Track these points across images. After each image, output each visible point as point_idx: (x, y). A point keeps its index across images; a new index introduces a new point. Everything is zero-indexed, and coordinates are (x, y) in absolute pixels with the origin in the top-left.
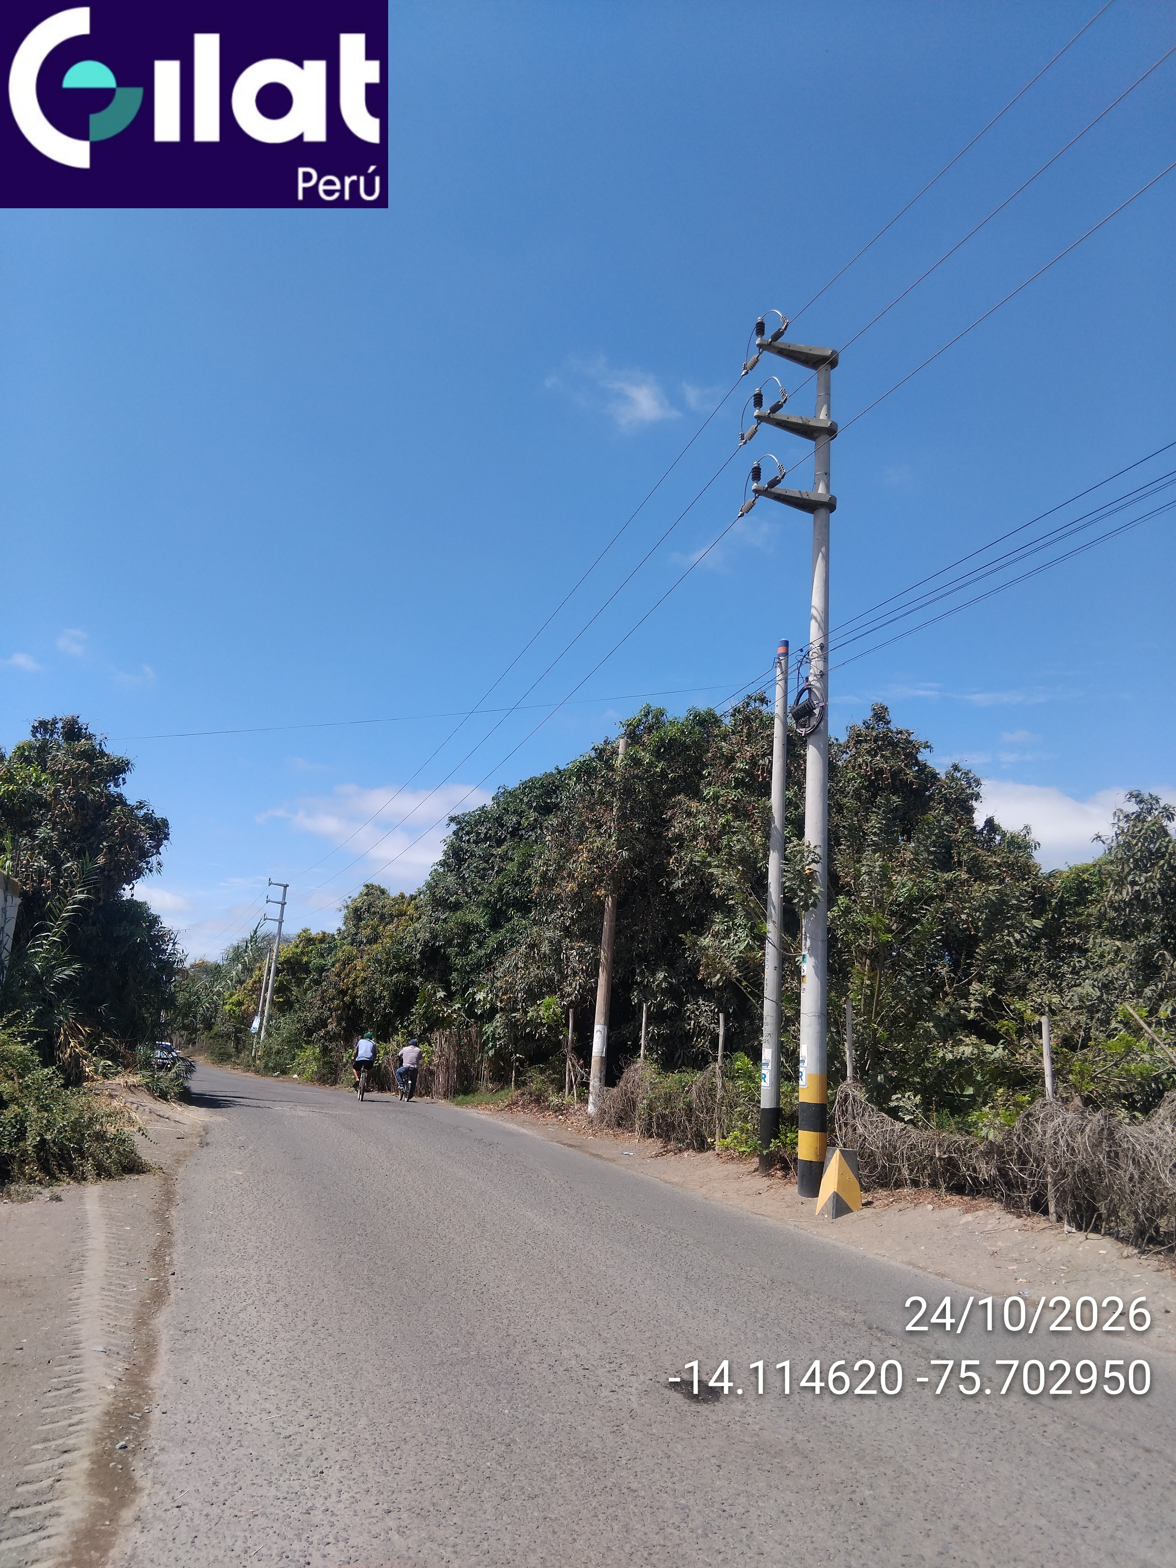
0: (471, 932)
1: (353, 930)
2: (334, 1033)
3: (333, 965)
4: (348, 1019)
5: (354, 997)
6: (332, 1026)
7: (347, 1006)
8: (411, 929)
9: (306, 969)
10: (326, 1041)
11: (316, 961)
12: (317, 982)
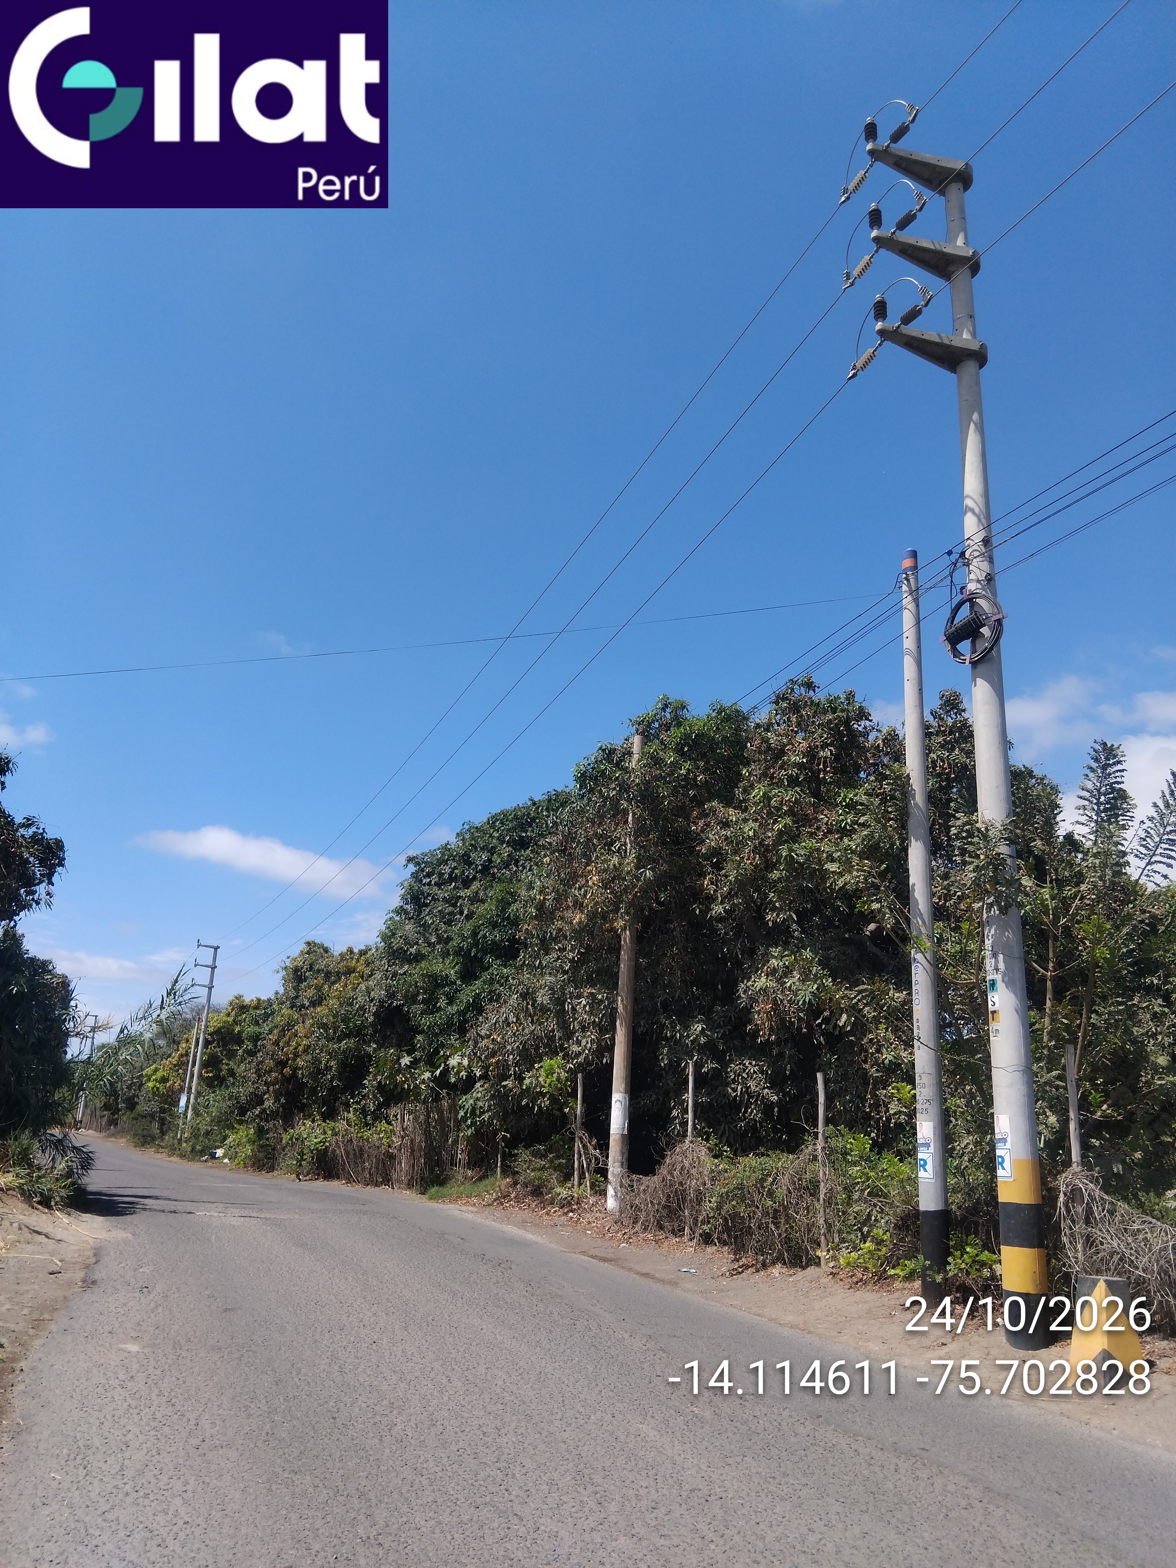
0: (438, 986)
1: (292, 994)
2: (272, 1111)
3: (271, 1032)
4: (288, 1095)
5: (295, 1069)
6: (269, 1103)
7: (287, 1080)
8: (363, 987)
9: (239, 1040)
10: (261, 1120)
11: (251, 1030)
12: (251, 1053)
